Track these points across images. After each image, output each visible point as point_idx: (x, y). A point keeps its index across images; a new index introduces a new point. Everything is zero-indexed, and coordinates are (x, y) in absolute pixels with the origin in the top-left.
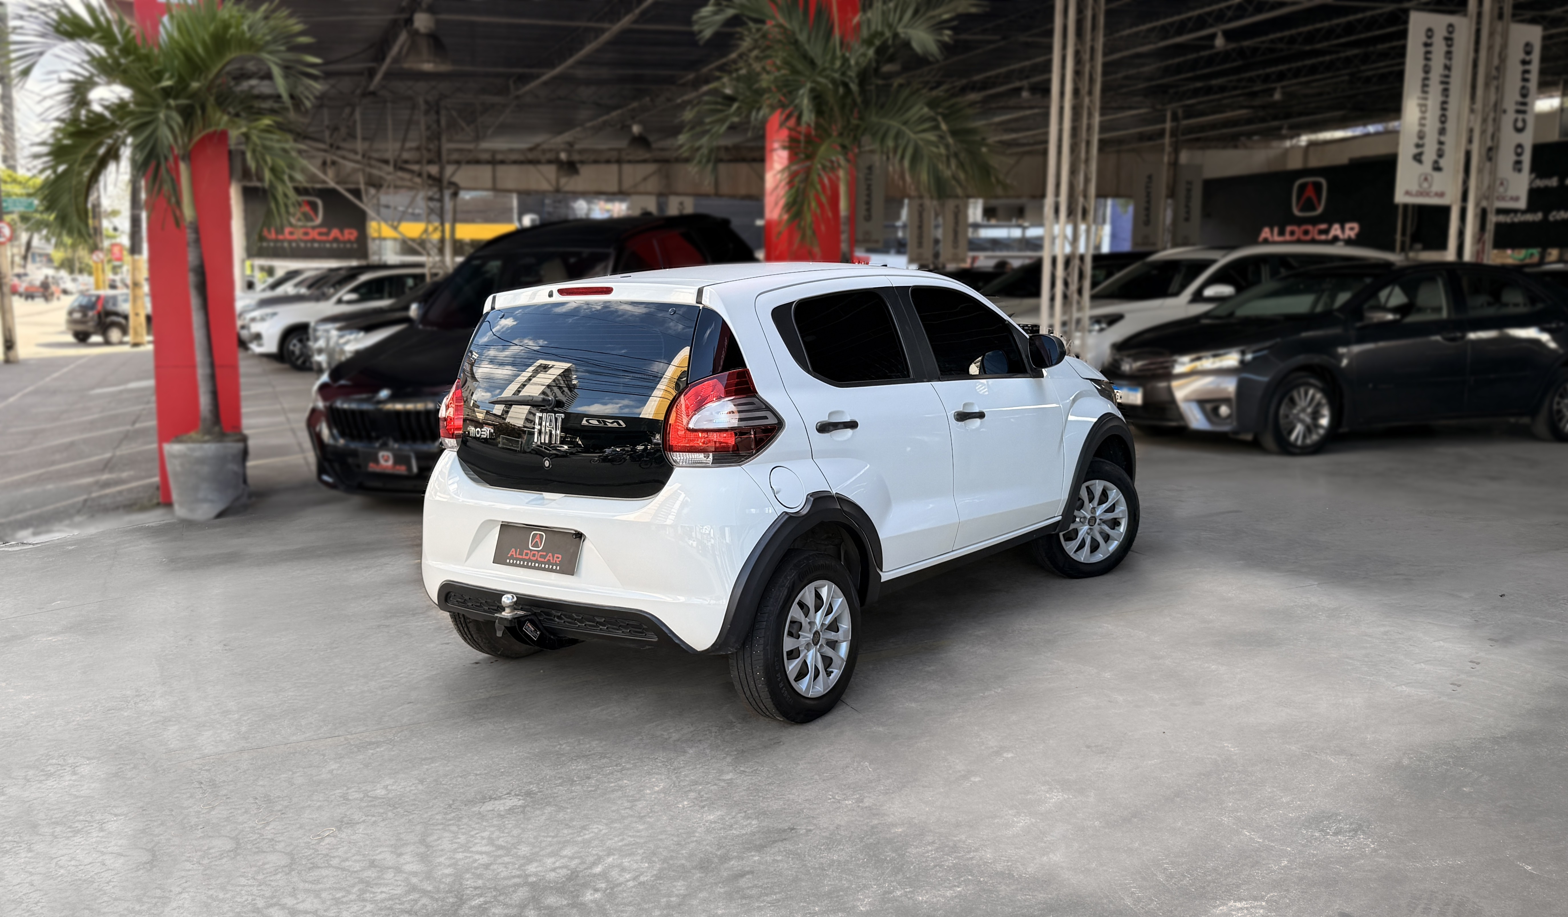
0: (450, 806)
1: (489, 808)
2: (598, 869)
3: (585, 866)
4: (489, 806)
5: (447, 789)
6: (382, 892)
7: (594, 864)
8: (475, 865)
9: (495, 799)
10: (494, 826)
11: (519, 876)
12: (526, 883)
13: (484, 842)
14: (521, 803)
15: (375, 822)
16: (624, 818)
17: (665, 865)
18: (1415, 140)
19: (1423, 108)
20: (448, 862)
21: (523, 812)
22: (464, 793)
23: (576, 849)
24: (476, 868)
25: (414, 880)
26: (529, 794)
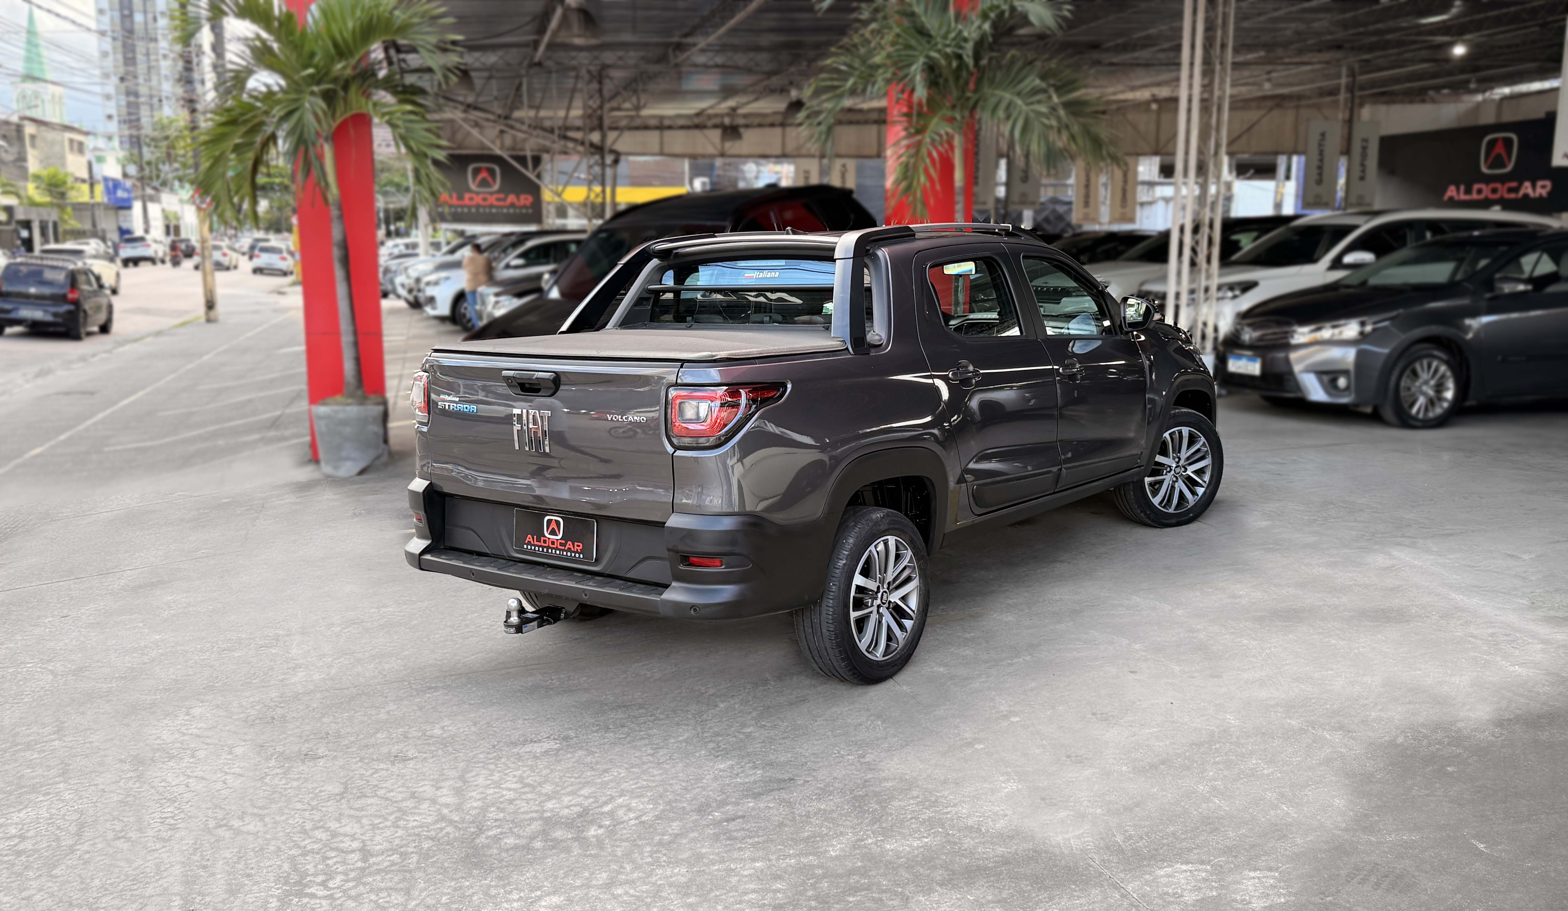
0: (494, 746)
1: (528, 750)
2: (607, 809)
3: (597, 805)
4: (528, 748)
5: (495, 731)
6: (414, 820)
7: (606, 803)
8: (501, 800)
9: (535, 742)
10: (527, 766)
11: (536, 812)
12: (541, 818)
13: (514, 780)
14: (556, 746)
15: (425, 758)
16: (644, 763)
17: (668, 807)
20: (478, 797)
21: (556, 755)
22: (509, 736)
23: (593, 789)
24: (502, 803)
25: (445, 811)
26: (566, 738)
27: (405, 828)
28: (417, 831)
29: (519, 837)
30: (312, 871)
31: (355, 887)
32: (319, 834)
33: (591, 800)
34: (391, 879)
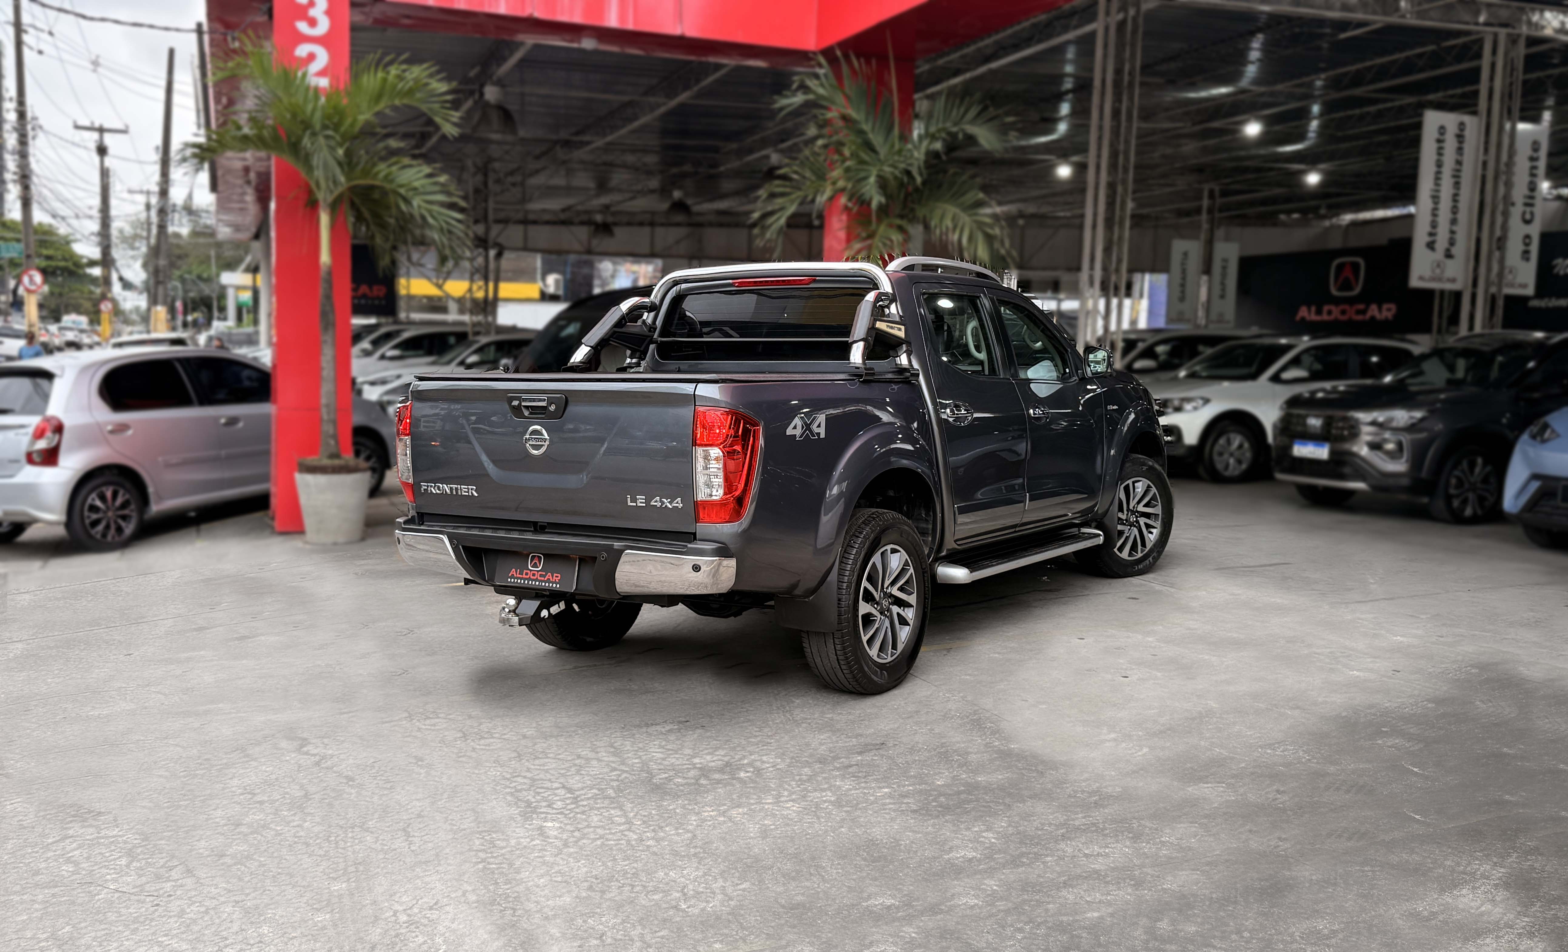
0: (622, 728)
1: (654, 729)
2: (746, 761)
3: (735, 760)
5: (617, 719)
7: (740, 759)
10: (659, 739)
11: (688, 764)
12: (696, 768)
14: (676, 727)
16: (756, 736)
18: (1428, 229)
19: (1436, 198)
21: (680, 732)
22: (631, 721)
23: (725, 751)
25: (613, 765)
26: (680, 722)
27: (588, 775)
28: (600, 776)
29: (686, 778)
30: (533, 800)
31: (577, 807)
32: (519, 779)
33: (729, 757)
34: (603, 803)
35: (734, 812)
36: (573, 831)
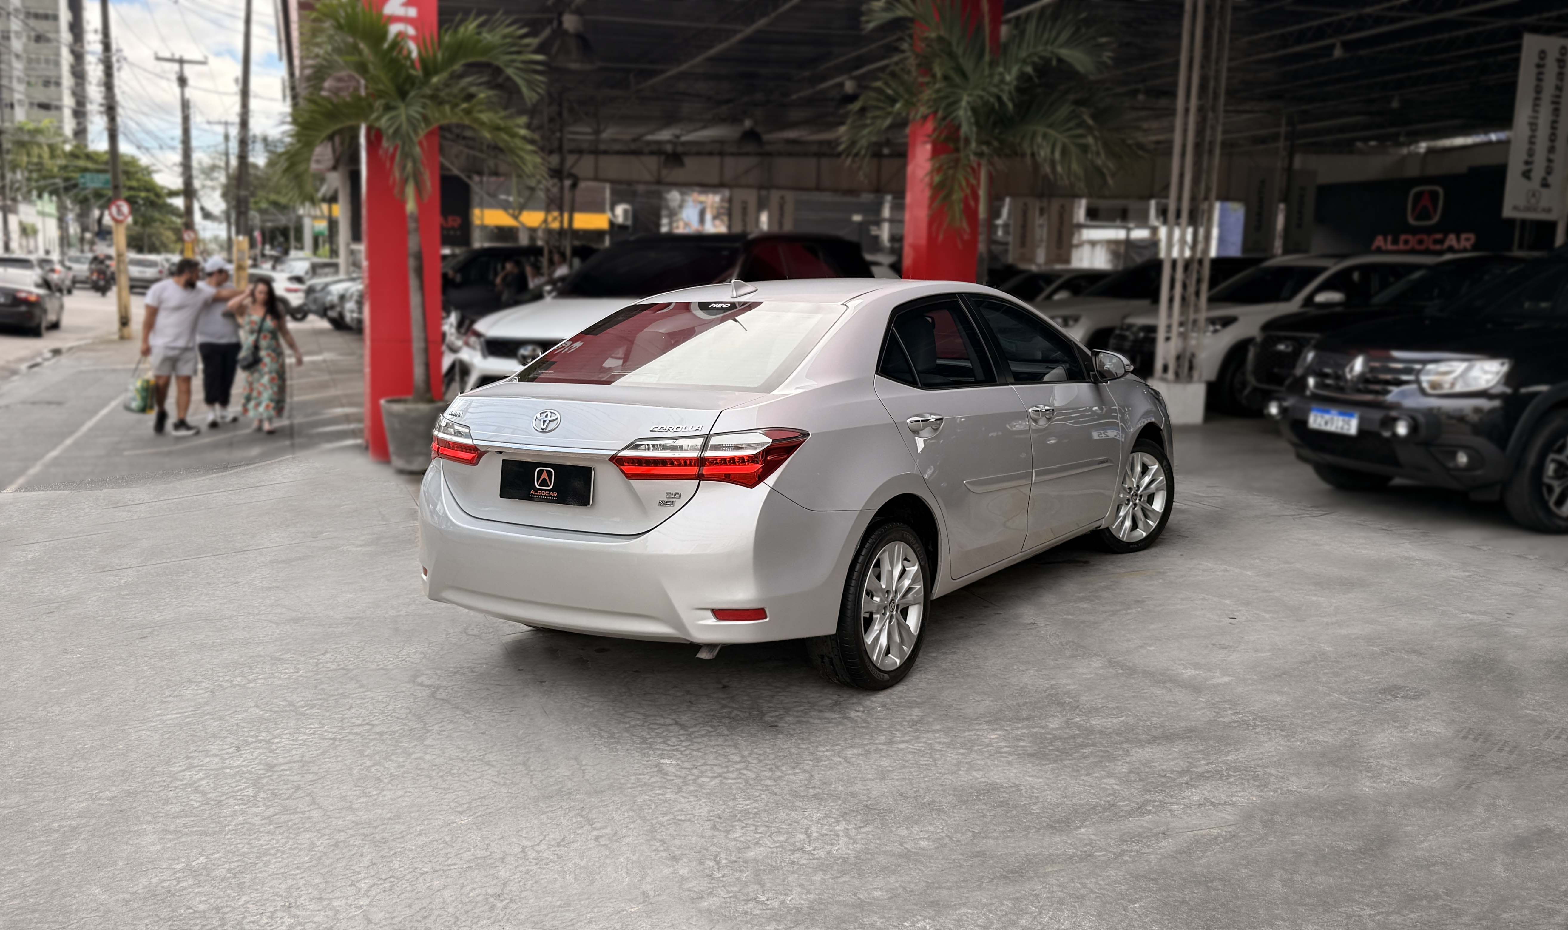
18: (1525, 156)
19: (1533, 126)
35: (849, 753)
36: (690, 769)
